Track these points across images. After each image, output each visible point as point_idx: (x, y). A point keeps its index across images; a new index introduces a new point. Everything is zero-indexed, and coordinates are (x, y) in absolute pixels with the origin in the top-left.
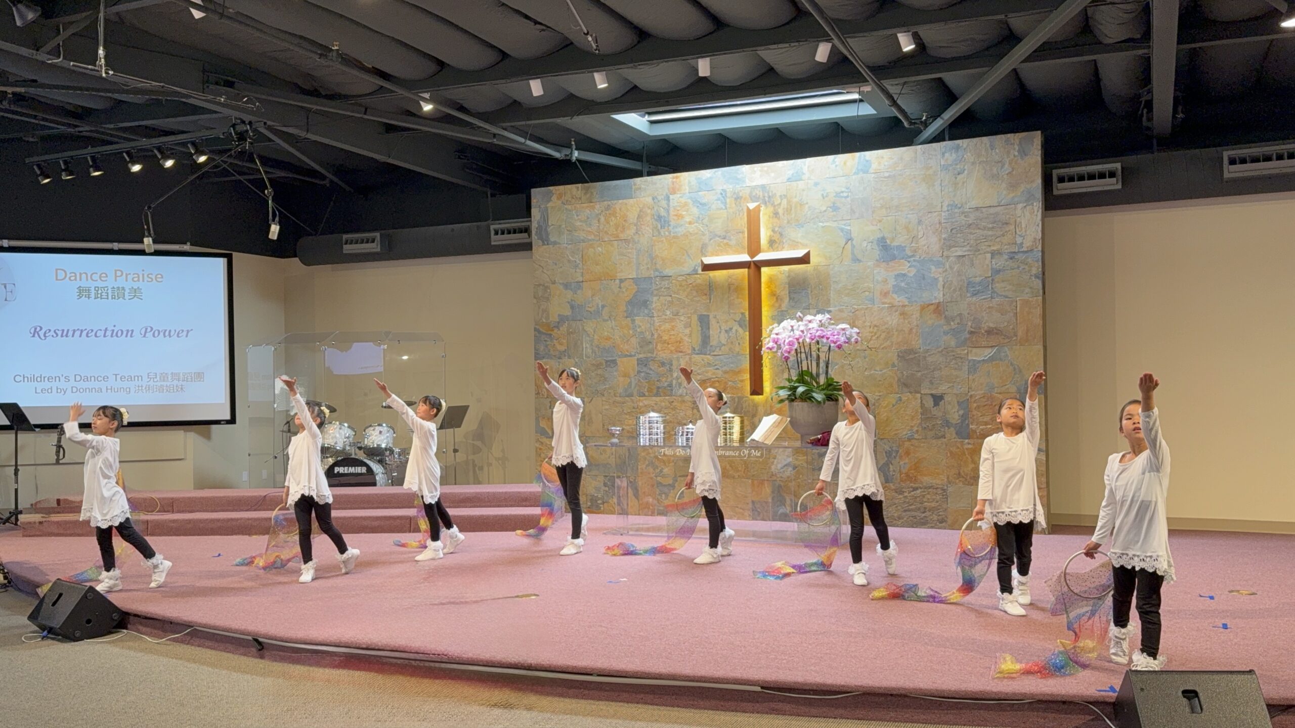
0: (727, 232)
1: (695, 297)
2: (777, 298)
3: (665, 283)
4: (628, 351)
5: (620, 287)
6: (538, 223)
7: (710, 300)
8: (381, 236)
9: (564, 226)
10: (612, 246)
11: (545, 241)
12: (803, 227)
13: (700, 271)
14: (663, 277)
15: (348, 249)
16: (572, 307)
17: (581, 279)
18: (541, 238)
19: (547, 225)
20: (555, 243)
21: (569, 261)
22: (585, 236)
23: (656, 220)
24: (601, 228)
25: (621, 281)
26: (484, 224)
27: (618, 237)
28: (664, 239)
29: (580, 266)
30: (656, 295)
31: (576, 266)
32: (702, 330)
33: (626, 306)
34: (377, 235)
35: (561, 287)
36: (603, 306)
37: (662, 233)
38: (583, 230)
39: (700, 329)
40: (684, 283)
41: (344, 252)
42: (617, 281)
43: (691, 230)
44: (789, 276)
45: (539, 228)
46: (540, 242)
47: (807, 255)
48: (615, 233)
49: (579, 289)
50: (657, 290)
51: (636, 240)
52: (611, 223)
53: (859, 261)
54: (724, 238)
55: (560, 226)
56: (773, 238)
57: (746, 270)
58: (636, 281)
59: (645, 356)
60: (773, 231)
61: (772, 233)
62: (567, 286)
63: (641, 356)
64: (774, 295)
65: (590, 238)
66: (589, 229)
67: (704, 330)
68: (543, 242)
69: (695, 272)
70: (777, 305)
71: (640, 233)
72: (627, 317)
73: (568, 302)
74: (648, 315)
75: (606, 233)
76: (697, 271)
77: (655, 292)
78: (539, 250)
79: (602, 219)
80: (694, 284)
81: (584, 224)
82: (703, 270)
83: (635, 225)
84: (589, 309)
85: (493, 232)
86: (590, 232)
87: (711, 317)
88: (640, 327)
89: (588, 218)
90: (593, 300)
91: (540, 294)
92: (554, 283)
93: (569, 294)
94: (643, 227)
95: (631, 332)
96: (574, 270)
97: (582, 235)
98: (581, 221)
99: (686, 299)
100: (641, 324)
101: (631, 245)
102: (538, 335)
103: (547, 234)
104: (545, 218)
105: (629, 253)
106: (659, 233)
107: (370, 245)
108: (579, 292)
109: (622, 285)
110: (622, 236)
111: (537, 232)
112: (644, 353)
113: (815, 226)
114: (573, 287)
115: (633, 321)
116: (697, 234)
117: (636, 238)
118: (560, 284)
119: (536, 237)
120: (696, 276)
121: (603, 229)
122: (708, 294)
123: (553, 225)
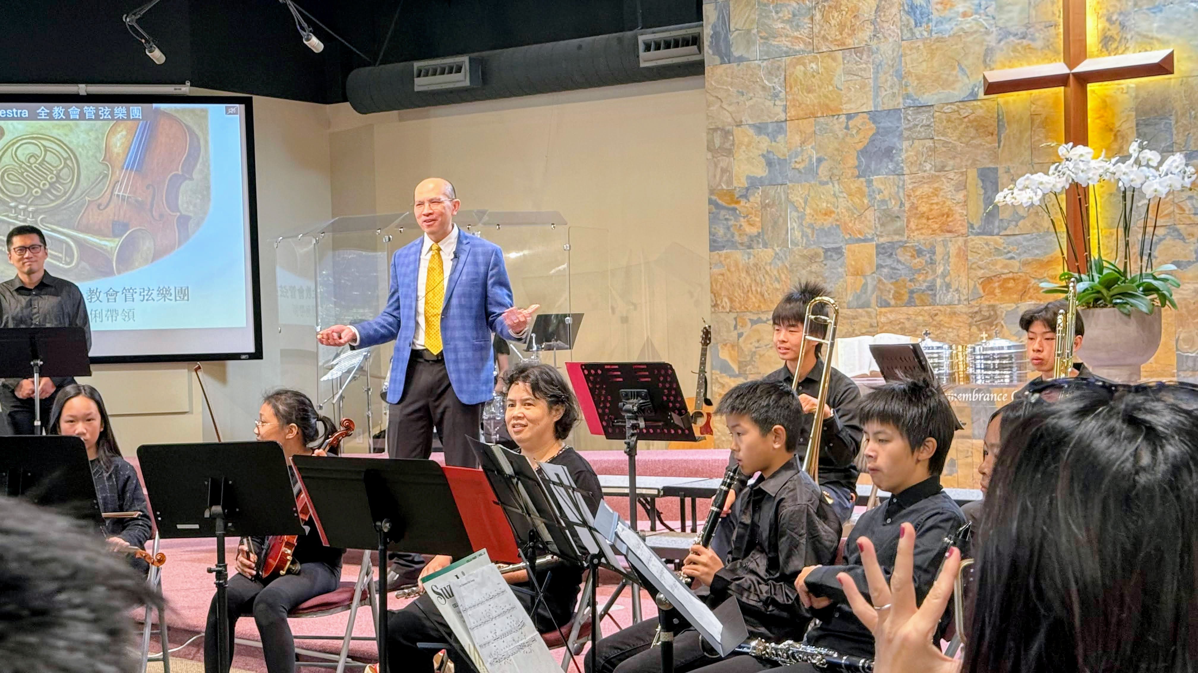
0: (1028, 26)
1: (973, 138)
2: (1115, 135)
3: (923, 117)
4: (860, 233)
5: (847, 128)
6: (714, 27)
7: (999, 142)
8: (471, 60)
9: (755, 31)
10: (834, 59)
11: (726, 57)
12: (1161, 11)
13: (981, 95)
14: (920, 108)
15: (422, 84)
16: (770, 164)
17: (782, 116)
18: (717, 51)
19: (729, 31)
20: (740, 59)
21: (764, 88)
22: (789, 44)
23: (908, 13)
24: (816, 30)
25: (849, 117)
26: (629, 34)
27: (843, 44)
28: (920, 43)
29: (782, 95)
30: (908, 139)
31: (776, 96)
32: (985, 193)
33: (858, 158)
34: (464, 60)
35: (751, 132)
36: (820, 160)
37: (918, 34)
38: (787, 36)
39: (982, 192)
40: (955, 116)
41: (416, 90)
42: (843, 118)
43: (966, 26)
44: (1136, 97)
45: (716, 35)
46: (717, 59)
47: (1170, 58)
48: (839, 37)
49: (779, 132)
50: (910, 129)
51: (874, 48)
52: (833, 22)
54: (1024, 38)
55: (749, 31)
56: (1109, 33)
57: (1062, 89)
58: (873, 116)
59: (889, 239)
60: (1109, 20)
61: (1107, 25)
62: (760, 129)
63: (882, 240)
64: (1111, 130)
65: (797, 48)
66: (796, 34)
67: (989, 193)
68: (722, 58)
69: (973, 96)
70: (1116, 146)
71: (880, 35)
72: (858, 177)
73: (763, 156)
74: (893, 172)
75: (824, 38)
76: (977, 95)
77: (906, 134)
78: (715, 73)
79: (818, 16)
80: (972, 117)
81: (788, 27)
82: (987, 93)
83: (872, 23)
84: (798, 166)
85: (641, 47)
86: (797, 38)
87: (1001, 171)
88: (880, 192)
89: (794, 15)
90: (802, 150)
91: (717, 142)
92: (739, 125)
93: (765, 143)
94: (885, 25)
95: (866, 201)
96: (771, 103)
97: (784, 43)
98: (783, 22)
99: (958, 143)
100: (882, 187)
101: (865, 57)
102: (714, 210)
103: (728, 45)
104: (724, 19)
105: (861, 69)
106: (913, 34)
107: (454, 77)
108: (780, 138)
109: (851, 123)
110: (850, 42)
111: (711, 43)
112: (888, 235)
113: (1183, 9)
114: (770, 130)
115: (870, 182)
116: (975, 32)
117: (874, 44)
118: (750, 125)
119: (711, 52)
120: (975, 103)
121: (819, 32)
122: (996, 132)
123: (737, 30)
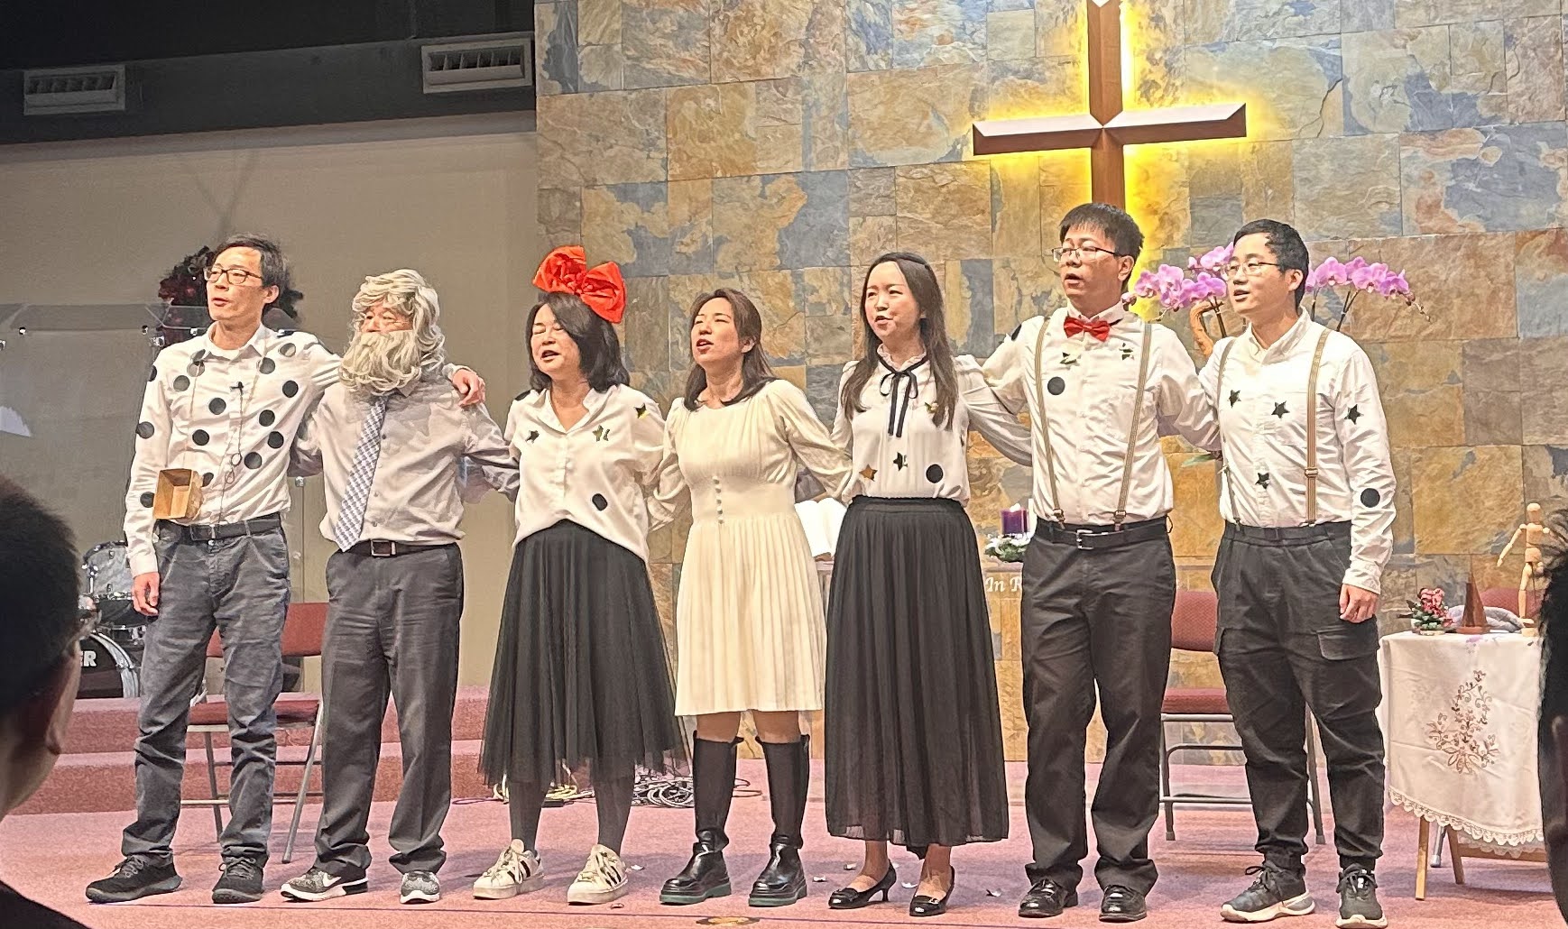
0: (1034, 61)
1: (954, 216)
2: (1161, 220)
3: (882, 182)
4: (782, 350)
5: (762, 195)
6: (552, 38)
7: (994, 223)
8: (127, 69)
9: (618, 48)
10: (744, 95)
11: (570, 83)
12: (1223, 50)
13: (968, 153)
14: (876, 169)
15: (38, 104)
16: (639, 245)
17: (662, 177)
18: (557, 75)
19: (575, 46)
20: (594, 88)
21: (632, 132)
22: (672, 69)
23: (856, 33)
24: (715, 50)
25: (766, 179)
26: (396, 46)
27: (758, 72)
28: (874, 78)
29: (662, 143)
30: (856, 215)
31: (652, 144)
32: (973, 296)
33: (780, 240)
34: (120, 69)
35: (611, 196)
36: (719, 242)
37: (871, 65)
38: (669, 57)
39: (969, 294)
40: (926, 184)
41: (26, 114)
42: (757, 182)
43: (944, 57)
44: (1190, 168)
45: (554, 52)
46: (557, 86)
47: (1240, 113)
48: (751, 63)
49: (656, 199)
50: (859, 200)
51: (805, 79)
52: (741, 40)
53: (1365, 131)
54: (1028, 77)
55: (609, 47)
56: (1151, 77)
57: (1088, 150)
58: (803, 180)
59: (827, 361)
60: (1150, 59)
61: (1148, 66)
62: (625, 192)
63: (815, 362)
64: (1155, 212)
65: (686, 75)
66: (686, 55)
67: (979, 296)
68: (564, 85)
69: (955, 156)
70: (1162, 235)
71: (814, 64)
72: (780, 268)
73: (630, 233)
74: (836, 262)
75: (728, 63)
76: (960, 154)
77: (854, 207)
78: (552, 105)
79: (718, 31)
80: (952, 187)
81: (671, 44)
82: (977, 152)
83: (801, 45)
84: (684, 249)
85: (426, 63)
86: (684, 61)
87: (996, 265)
88: (814, 290)
89: (681, 27)
90: (693, 226)
91: (555, 211)
92: (592, 184)
93: (631, 214)
94: (822, 49)
95: (792, 304)
96: (644, 155)
97: (665, 66)
98: (664, 36)
99: (932, 224)
100: (816, 284)
101: (790, 94)
103: (575, 67)
104: (569, 28)
105: (785, 111)
106: (864, 63)
107: (97, 95)
108: (658, 206)
109: (769, 189)
110: (767, 70)
111: (547, 61)
112: (826, 355)
113: (1255, 49)
114: (640, 195)
115: (798, 277)
116: (956, 66)
117: (805, 75)
118: (609, 187)
119: (546, 75)
120: (958, 166)
121: (720, 54)
122: (989, 210)
123: (589, 44)
